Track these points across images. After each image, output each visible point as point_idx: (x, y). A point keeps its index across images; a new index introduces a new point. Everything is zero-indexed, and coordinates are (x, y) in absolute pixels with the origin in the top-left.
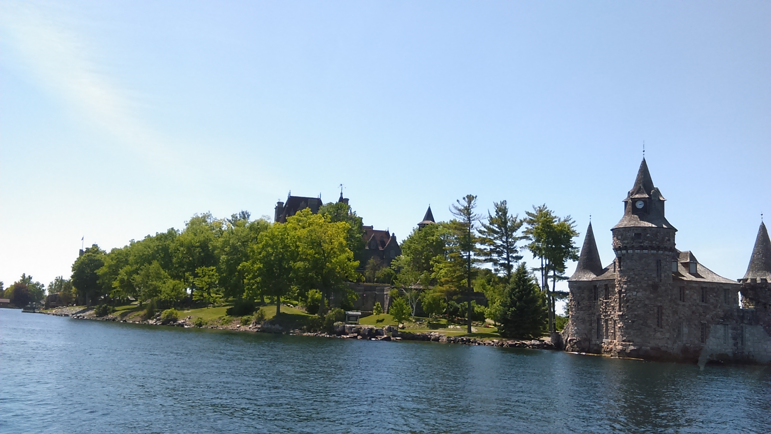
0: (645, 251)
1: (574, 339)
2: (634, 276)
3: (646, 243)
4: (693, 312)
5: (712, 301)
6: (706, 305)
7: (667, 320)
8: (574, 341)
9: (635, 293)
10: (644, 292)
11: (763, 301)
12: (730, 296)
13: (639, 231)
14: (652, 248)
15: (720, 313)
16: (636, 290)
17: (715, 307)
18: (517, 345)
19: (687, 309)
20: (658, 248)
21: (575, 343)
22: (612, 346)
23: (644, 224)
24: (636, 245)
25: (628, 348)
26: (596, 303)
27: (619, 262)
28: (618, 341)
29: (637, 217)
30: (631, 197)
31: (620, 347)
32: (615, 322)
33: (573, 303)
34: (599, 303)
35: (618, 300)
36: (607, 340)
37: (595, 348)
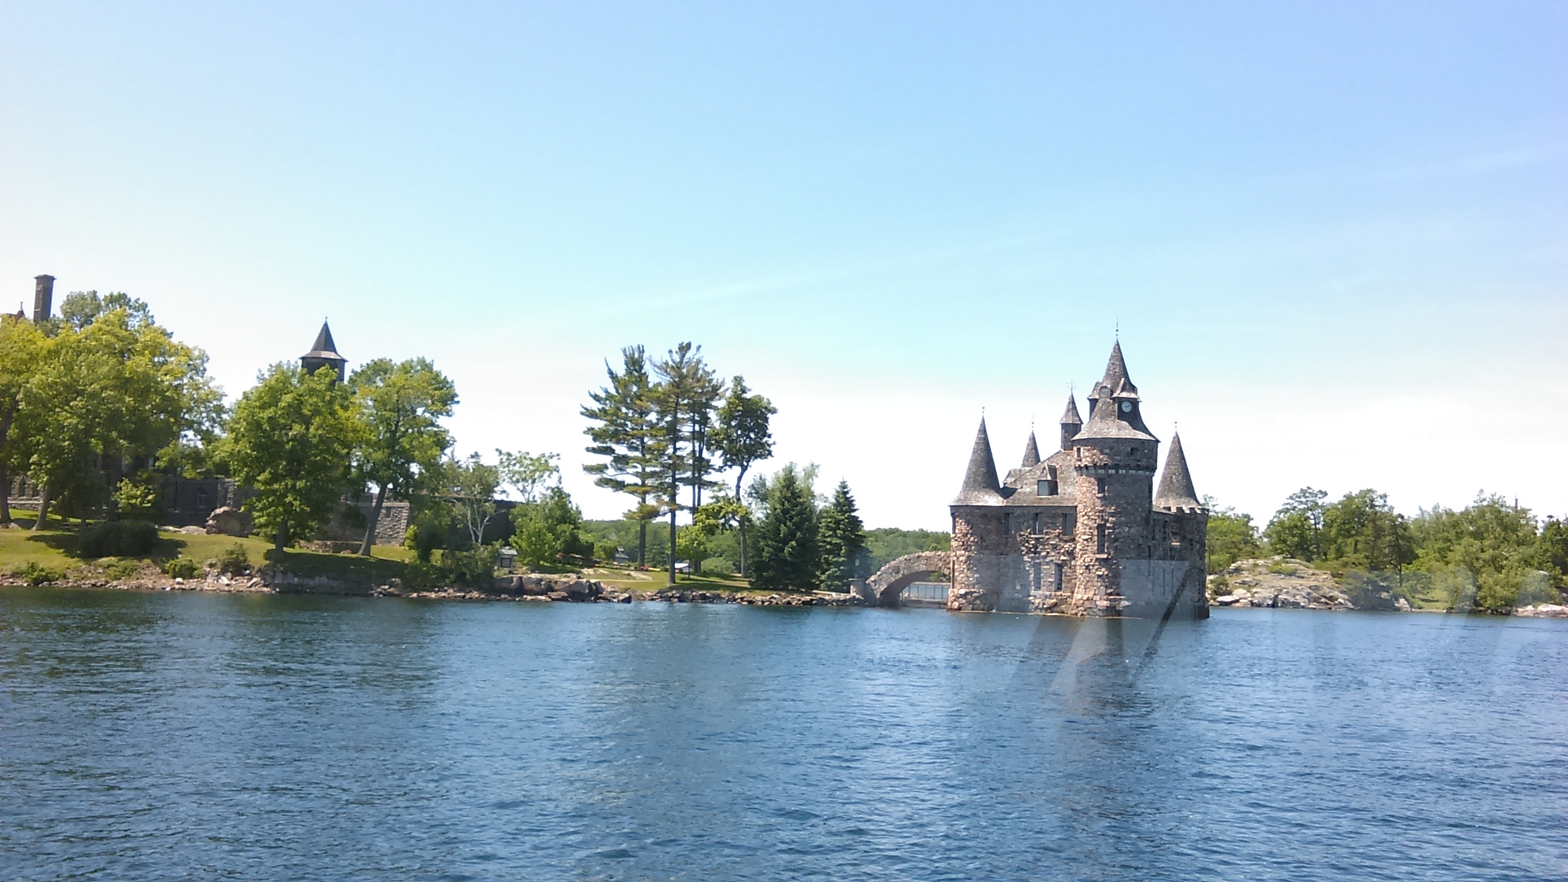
0: (1141, 473)
1: (975, 592)
3: (1144, 463)
8: (974, 595)
13: (1136, 445)
14: (1148, 469)
21: (977, 598)
22: (1054, 601)
23: (1141, 435)
24: (1133, 464)
25: (1119, 604)
26: (1010, 539)
27: (1098, 485)
28: (1095, 594)
29: (1127, 424)
30: (1115, 395)
31: (1105, 603)
32: (1087, 567)
33: (972, 539)
34: (1019, 539)
35: (1096, 538)
36: (1041, 592)
37: (1013, 604)
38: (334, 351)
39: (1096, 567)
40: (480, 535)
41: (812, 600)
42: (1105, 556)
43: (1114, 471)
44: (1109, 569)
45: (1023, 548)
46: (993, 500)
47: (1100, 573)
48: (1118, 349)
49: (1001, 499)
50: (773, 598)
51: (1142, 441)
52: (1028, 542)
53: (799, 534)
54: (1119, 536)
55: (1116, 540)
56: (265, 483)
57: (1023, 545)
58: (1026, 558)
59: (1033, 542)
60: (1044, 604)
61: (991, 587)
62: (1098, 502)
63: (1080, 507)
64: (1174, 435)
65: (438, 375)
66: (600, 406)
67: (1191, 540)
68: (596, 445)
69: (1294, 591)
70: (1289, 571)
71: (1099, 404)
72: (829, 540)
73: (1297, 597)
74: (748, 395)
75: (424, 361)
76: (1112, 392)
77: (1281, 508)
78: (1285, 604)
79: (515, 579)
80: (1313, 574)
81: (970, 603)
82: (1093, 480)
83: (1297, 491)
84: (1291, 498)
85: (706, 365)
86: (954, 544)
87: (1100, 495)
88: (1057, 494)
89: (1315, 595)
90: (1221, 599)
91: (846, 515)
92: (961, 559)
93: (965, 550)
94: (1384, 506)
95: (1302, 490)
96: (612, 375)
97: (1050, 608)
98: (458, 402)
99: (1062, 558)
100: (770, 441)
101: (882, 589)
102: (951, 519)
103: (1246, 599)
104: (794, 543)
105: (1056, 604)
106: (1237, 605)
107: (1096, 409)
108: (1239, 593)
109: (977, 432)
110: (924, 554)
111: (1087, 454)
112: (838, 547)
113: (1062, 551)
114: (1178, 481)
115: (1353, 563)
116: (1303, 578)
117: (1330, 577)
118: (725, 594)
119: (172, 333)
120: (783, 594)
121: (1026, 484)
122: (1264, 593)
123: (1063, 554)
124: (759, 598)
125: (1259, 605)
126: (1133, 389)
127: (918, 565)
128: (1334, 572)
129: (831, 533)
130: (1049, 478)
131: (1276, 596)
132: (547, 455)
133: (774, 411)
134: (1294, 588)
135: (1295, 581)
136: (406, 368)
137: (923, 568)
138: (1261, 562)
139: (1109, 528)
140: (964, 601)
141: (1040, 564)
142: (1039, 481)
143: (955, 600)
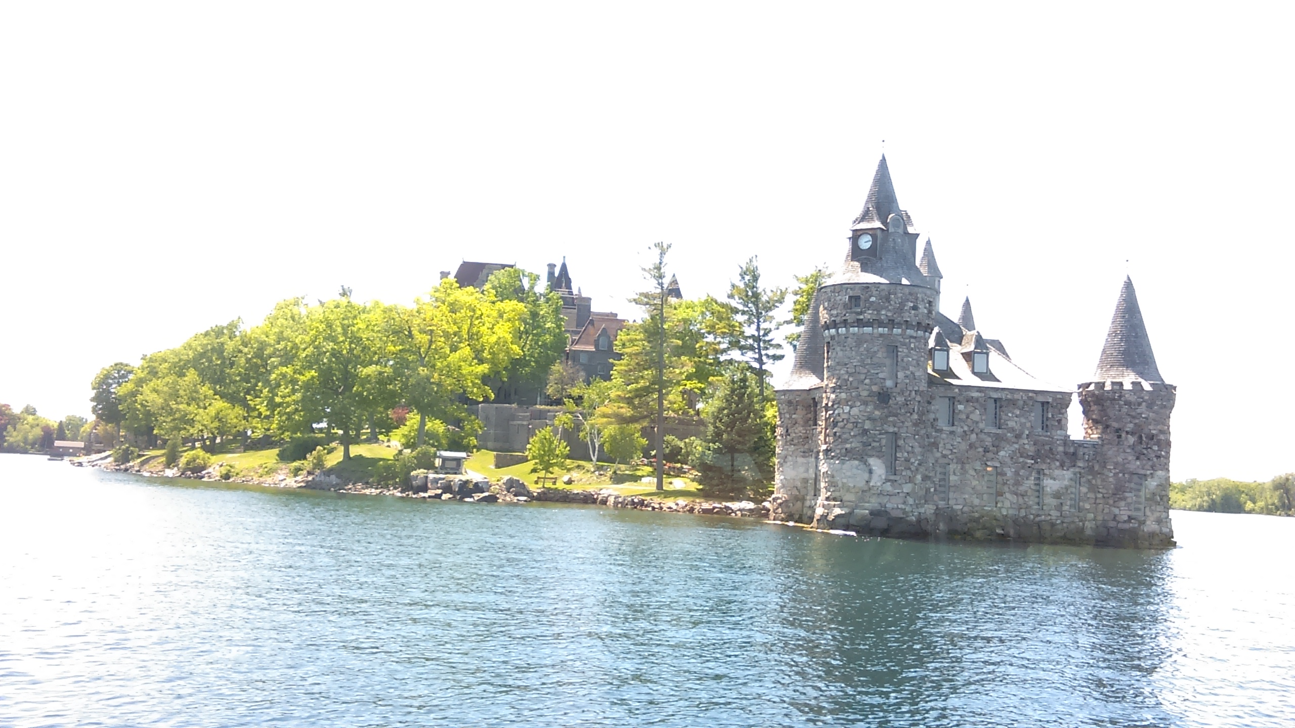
0: (868, 330)
1: (779, 498)
2: (846, 377)
3: (868, 315)
4: (971, 446)
5: (1011, 424)
6: (999, 431)
7: (907, 460)
8: (779, 501)
9: (847, 409)
10: (862, 408)
11: (1115, 425)
12: (1050, 416)
13: (857, 292)
14: (881, 324)
15: (1027, 446)
16: (849, 403)
17: (1018, 437)
18: (715, 510)
19: (959, 440)
20: (891, 323)
25: (831, 512)
31: (821, 511)
33: (780, 432)
39: (822, 462)
43: (834, 331)
51: (866, 287)
64: (1125, 279)
87: (827, 365)
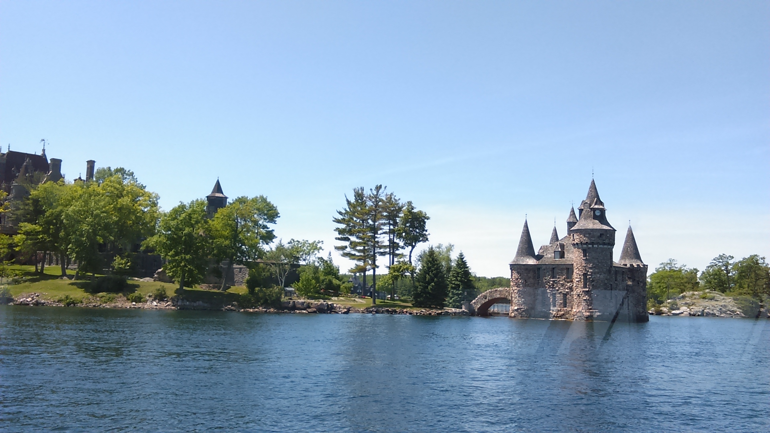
1: (522, 308)
2: (598, 263)
8: (522, 309)
10: (604, 275)
13: (602, 232)
14: (609, 244)
16: (599, 273)
21: (523, 311)
22: (563, 312)
23: (605, 227)
24: (600, 242)
25: (595, 314)
26: (540, 281)
27: (583, 253)
28: (582, 309)
29: (598, 221)
30: (592, 207)
31: (588, 314)
32: (578, 295)
33: (520, 281)
34: (544, 281)
35: (582, 280)
36: (556, 308)
37: (542, 314)
38: (222, 193)
39: (583, 295)
40: (283, 281)
41: (442, 312)
42: (587, 289)
43: (591, 246)
44: (590, 296)
45: (547, 286)
46: (531, 261)
47: (585, 298)
48: (593, 183)
49: (535, 261)
50: (422, 311)
51: (606, 230)
52: (549, 282)
53: (435, 279)
54: (594, 279)
55: (593, 281)
56: (171, 256)
57: (547, 284)
58: (548, 291)
59: (552, 283)
60: (557, 314)
61: (530, 306)
62: (583, 262)
63: (575, 265)
64: (628, 227)
65: (269, 203)
66: (342, 217)
67: (638, 281)
68: (340, 236)
69: (713, 308)
70: (710, 297)
71: (584, 212)
72: (453, 282)
73: (715, 311)
74: (415, 211)
75: (263, 197)
76: (590, 205)
77: (709, 265)
78: (708, 314)
79: (291, 302)
80: (723, 299)
81: (520, 314)
82: (580, 250)
83: (718, 256)
84: (714, 260)
85: (395, 196)
86: (512, 284)
87: (584, 258)
88: (564, 258)
89: (724, 309)
90: (674, 312)
91: (462, 270)
92: (515, 291)
93: (517, 287)
94: (763, 263)
95: (720, 255)
96: (349, 202)
97: (560, 316)
98: (279, 217)
99: (566, 290)
100: (427, 233)
101: (478, 307)
102: (510, 271)
103: (687, 312)
104: (433, 284)
105: (564, 314)
106: (682, 315)
107: (582, 214)
108: (684, 309)
109: (523, 227)
110: (499, 289)
111: (577, 237)
112: (458, 286)
113: (566, 287)
114: (631, 250)
115: (745, 293)
116: (718, 301)
117: (732, 300)
118: (398, 310)
119: (146, 186)
120: (428, 309)
121: (549, 253)
122: (696, 309)
123: (567, 289)
124: (415, 311)
125: (694, 315)
126: (602, 203)
127: (496, 295)
128: (735, 298)
129: (455, 279)
130: (560, 250)
131: (703, 310)
132: (317, 241)
133: (428, 218)
134: (713, 306)
135: (713, 303)
136: (255, 200)
137: (498, 296)
138: (696, 293)
139: (589, 275)
140: (517, 313)
141: (555, 294)
142: (555, 251)
143: (512, 313)
